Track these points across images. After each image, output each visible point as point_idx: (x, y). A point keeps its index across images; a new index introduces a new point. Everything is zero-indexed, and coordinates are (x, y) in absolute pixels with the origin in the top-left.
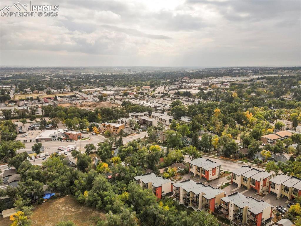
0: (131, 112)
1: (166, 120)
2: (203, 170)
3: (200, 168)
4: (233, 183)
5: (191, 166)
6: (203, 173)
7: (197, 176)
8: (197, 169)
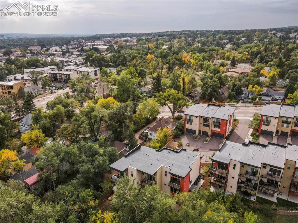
0: (26, 68)
1: (88, 72)
2: (216, 121)
3: (210, 118)
4: (261, 133)
5: (190, 119)
6: (214, 127)
7: (201, 134)
8: (203, 122)
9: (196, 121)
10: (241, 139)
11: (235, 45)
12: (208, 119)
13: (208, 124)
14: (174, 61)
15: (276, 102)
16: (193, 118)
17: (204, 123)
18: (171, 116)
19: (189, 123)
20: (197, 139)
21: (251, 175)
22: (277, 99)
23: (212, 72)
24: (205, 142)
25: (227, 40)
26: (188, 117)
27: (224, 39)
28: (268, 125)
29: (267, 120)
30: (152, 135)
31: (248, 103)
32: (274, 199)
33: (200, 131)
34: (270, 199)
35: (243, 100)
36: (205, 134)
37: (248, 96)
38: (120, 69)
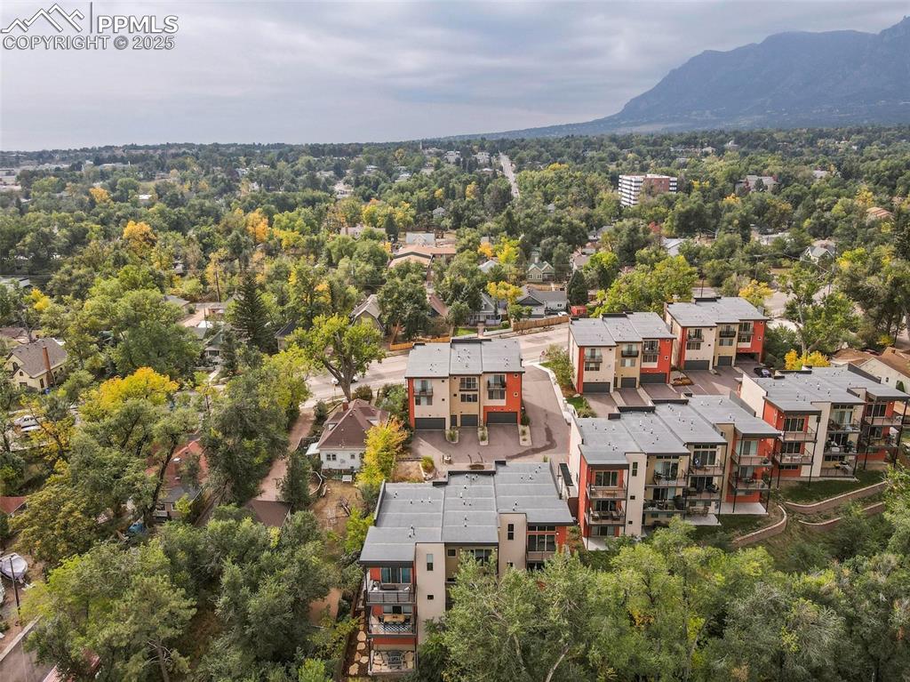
2: (492, 382)
3: (479, 376)
4: (584, 391)
5: (424, 390)
6: (491, 397)
7: (459, 424)
8: (460, 390)
9: (441, 391)
10: (553, 414)
11: (361, 184)
12: (474, 380)
13: (475, 393)
14: (238, 238)
15: (555, 316)
16: (431, 385)
17: (463, 393)
18: (341, 396)
19: (424, 401)
20: (457, 441)
21: (667, 479)
22: (553, 310)
23: (369, 259)
24: (482, 443)
25: (327, 171)
26: (417, 386)
27: (320, 170)
28: (597, 369)
29: (593, 357)
30: (334, 459)
31: (502, 329)
32: (712, 521)
33: (453, 418)
34: (703, 522)
35: (484, 322)
36: (470, 421)
37: (496, 312)
38: (67, 278)
